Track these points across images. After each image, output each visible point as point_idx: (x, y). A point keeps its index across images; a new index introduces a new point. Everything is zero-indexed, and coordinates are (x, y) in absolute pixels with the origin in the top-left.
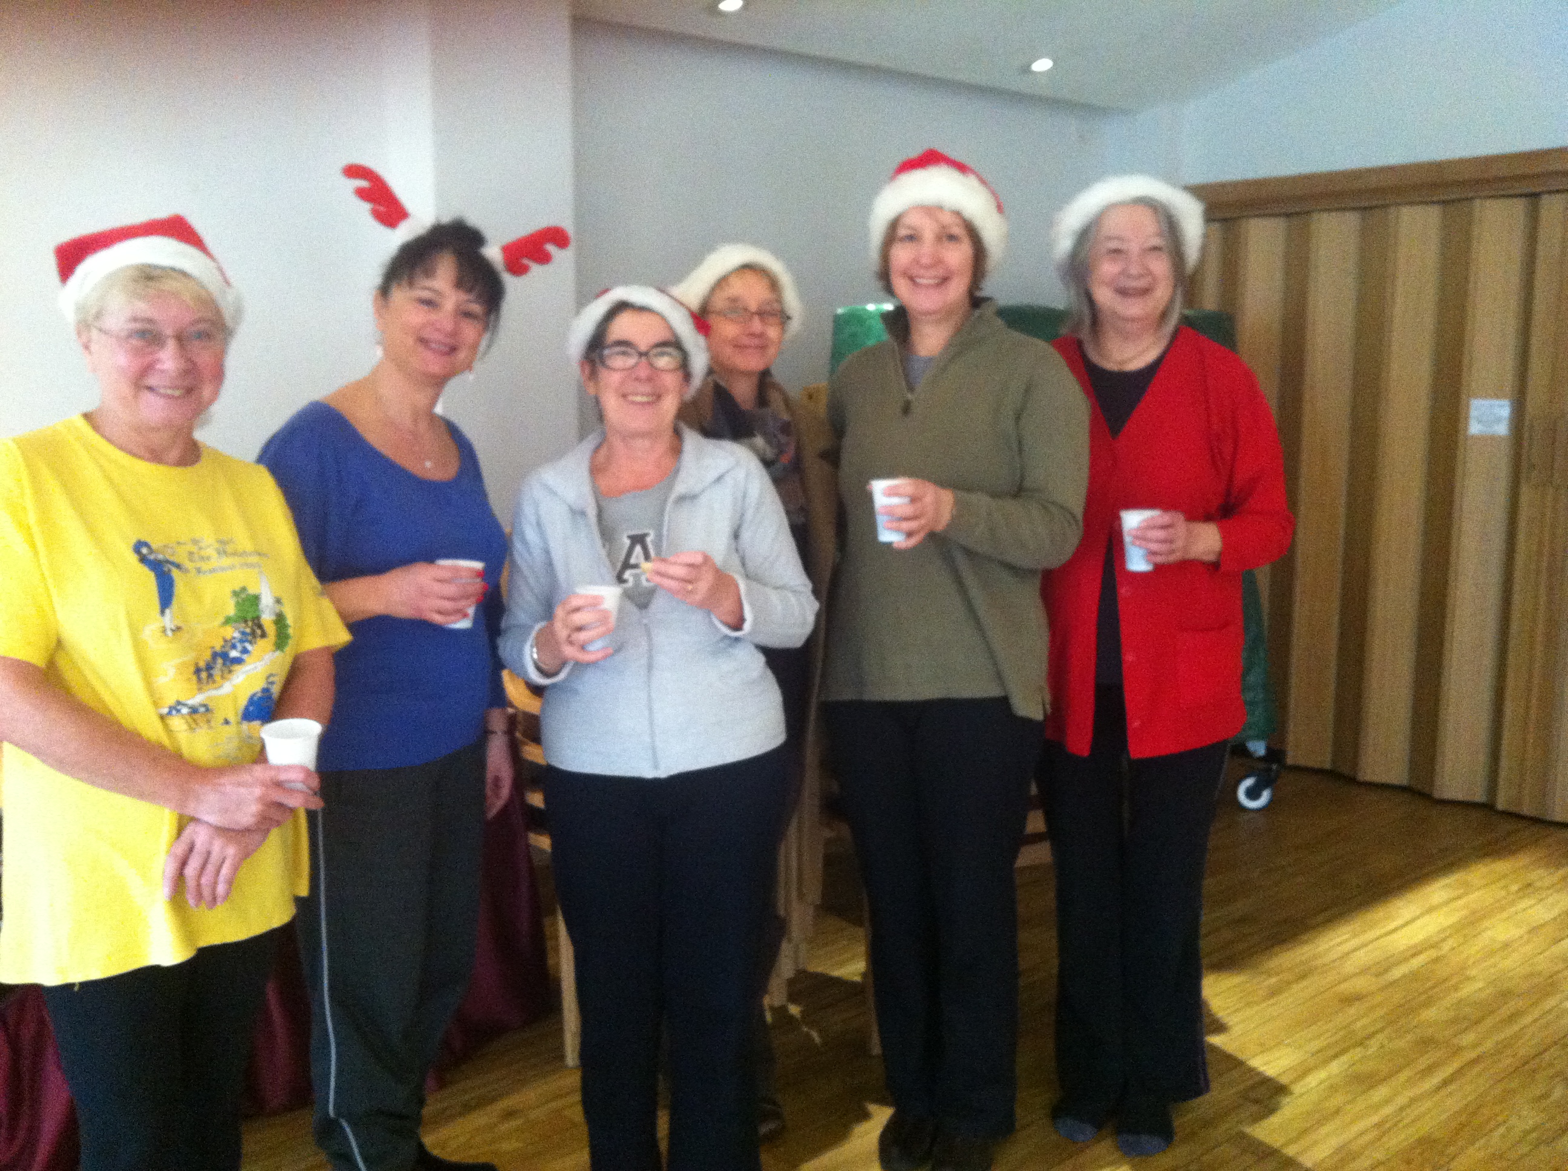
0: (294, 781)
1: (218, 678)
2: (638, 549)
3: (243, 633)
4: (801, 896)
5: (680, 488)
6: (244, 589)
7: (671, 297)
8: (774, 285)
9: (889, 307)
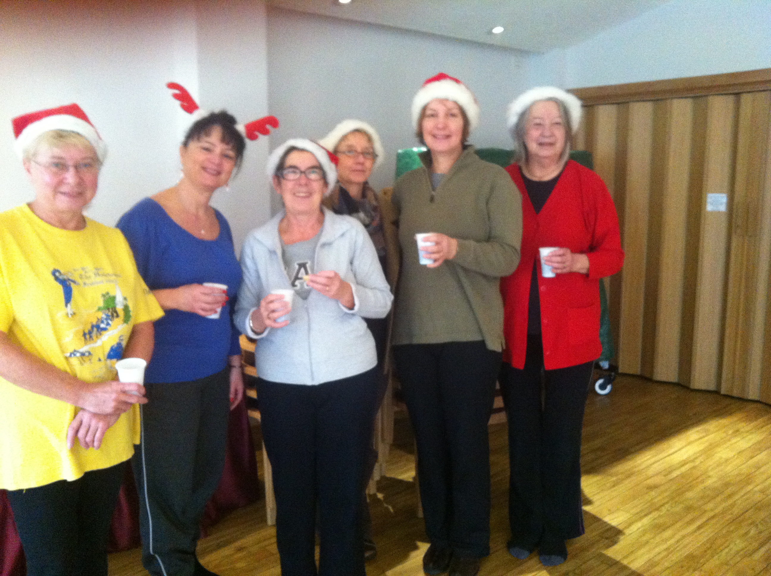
0: (132, 391)
1: (94, 338)
2: (302, 270)
3: (107, 316)
4: (383, 440)
5: (323, 239)
6: (108, 293)
7: (319, 145)
8: (369, 139)
9: (424, 149)
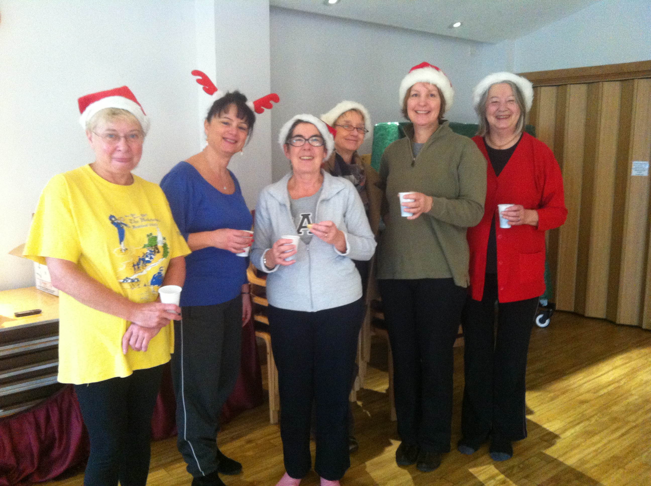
0: (171, 310)
1: (141, 268)
2: (306, 220)
4: (362, 358)
5: (322, 197)
6: (151, 234)
